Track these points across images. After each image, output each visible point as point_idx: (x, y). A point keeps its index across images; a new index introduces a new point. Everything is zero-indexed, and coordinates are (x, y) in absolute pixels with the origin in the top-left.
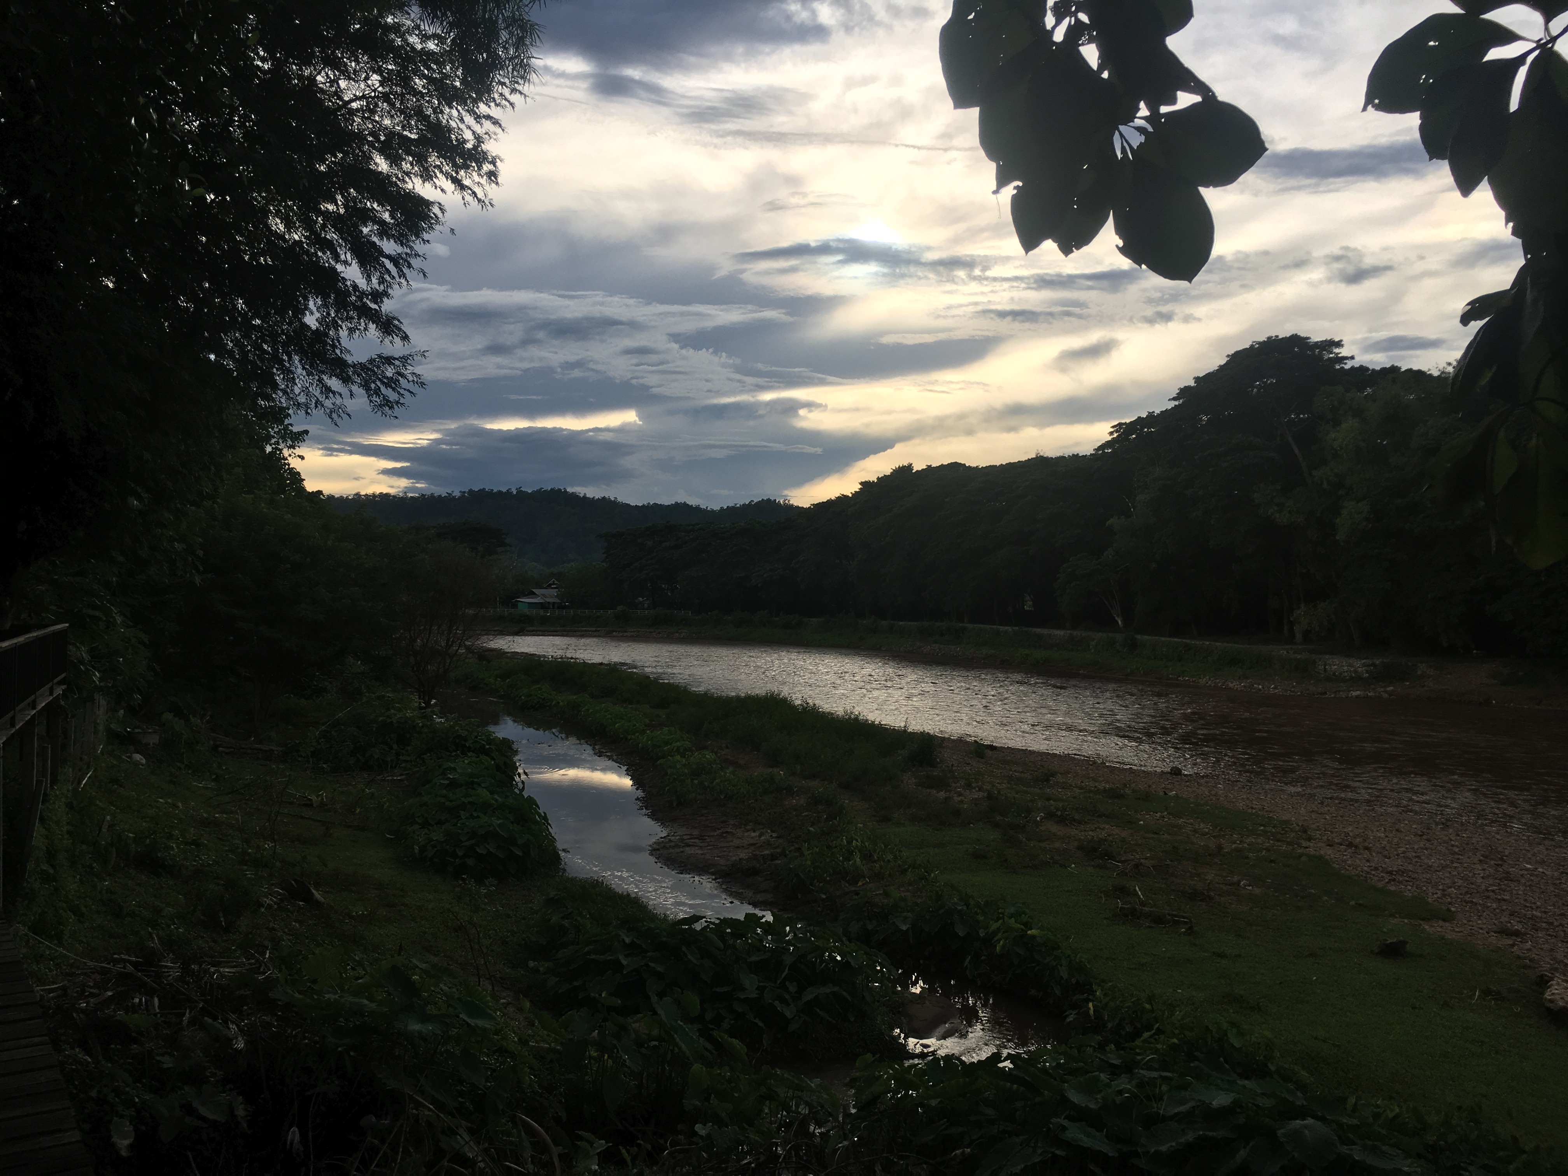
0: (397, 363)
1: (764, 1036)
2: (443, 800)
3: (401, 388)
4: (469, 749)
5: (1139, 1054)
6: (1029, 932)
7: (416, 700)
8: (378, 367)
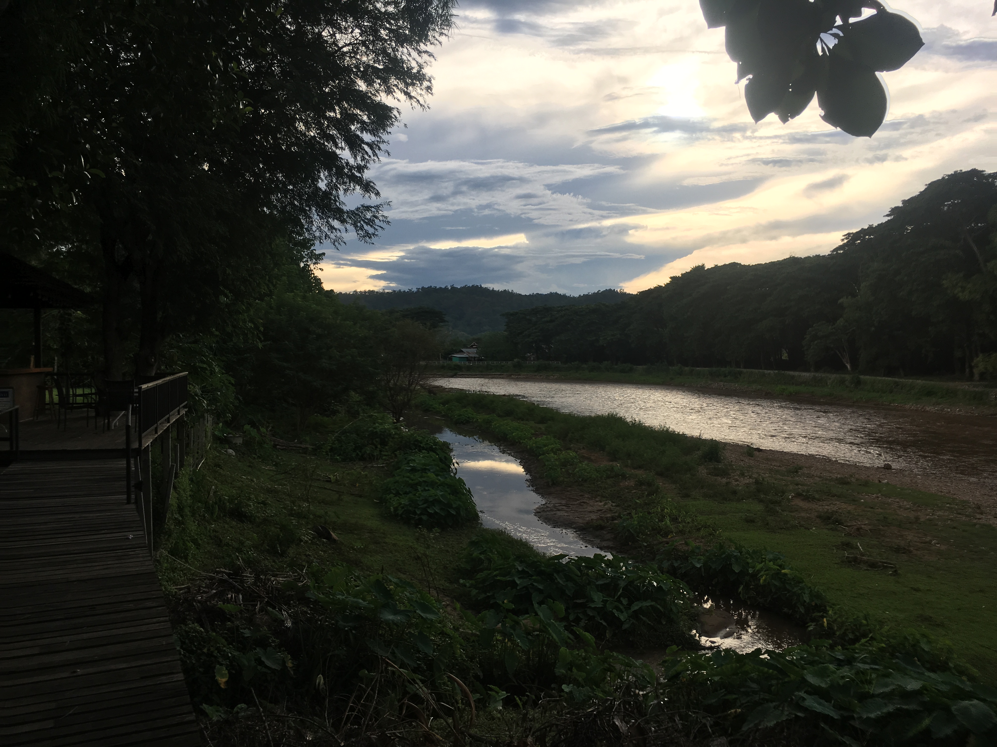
0: (373, 209)
1: (607, 631)
2: (407, 479)
3: (375, 225)
4: (423, 448)
5: (856, 653)
6: (783, 571)
7: (390, 418)
8: (362, 213)
